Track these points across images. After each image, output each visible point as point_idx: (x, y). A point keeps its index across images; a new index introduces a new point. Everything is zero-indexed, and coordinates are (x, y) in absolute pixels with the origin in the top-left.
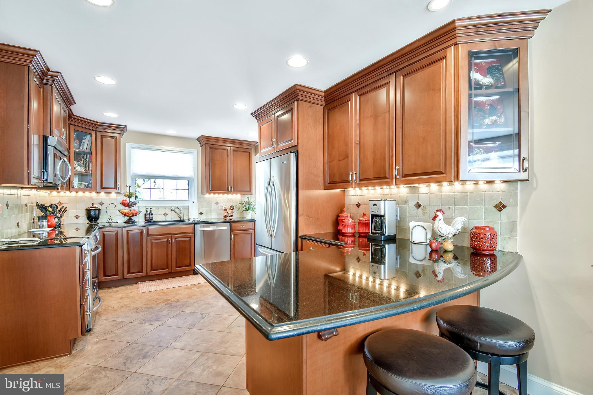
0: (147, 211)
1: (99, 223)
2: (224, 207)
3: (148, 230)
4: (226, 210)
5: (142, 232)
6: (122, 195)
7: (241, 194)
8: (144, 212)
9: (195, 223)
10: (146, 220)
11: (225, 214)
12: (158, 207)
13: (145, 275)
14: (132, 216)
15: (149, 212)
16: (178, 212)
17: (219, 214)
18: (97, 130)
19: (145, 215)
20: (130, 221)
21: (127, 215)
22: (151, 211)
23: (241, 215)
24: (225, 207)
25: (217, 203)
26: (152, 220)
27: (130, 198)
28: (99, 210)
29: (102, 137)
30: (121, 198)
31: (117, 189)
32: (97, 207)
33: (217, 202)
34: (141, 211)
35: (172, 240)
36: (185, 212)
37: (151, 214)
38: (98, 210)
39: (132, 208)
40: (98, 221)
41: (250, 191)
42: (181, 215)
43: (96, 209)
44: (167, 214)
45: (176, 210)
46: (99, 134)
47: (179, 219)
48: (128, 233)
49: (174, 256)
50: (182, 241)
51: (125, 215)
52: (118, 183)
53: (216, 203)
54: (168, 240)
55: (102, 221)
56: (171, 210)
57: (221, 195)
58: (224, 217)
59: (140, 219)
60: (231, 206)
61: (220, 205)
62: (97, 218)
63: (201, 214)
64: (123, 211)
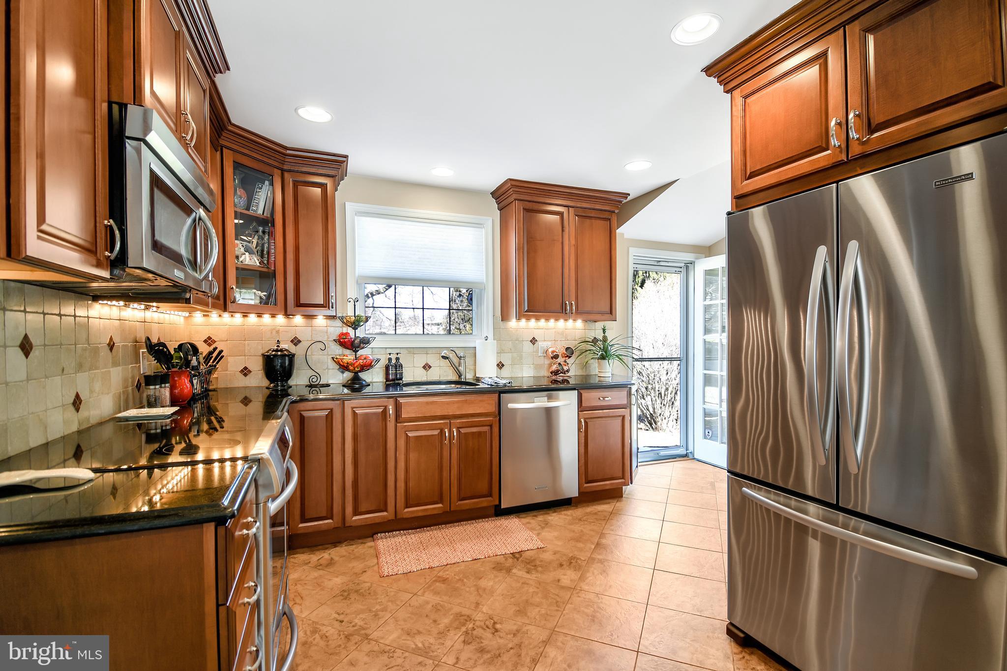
0: (390, 360)
1: (291, 387)
2: (550, 350)
3: (398, 408)
4: (556, 357)
5: (385, 412)
6: (338, 323)
7: (585, 321)
8: (384, 362)
9: (500, 392)
10: (387, 379)
11: (554, 368)
12: (412, 350)
13: (392, 517)
14: (360, 371)
15: (394, 361)
16: (455, 360)
17: (537, 367)
18: (285, 167)
19: (387, 368)
20: (356, 384)
21: (351, 368)
22: (397, 359)
23: (584, 370)
24: (554, 349)
25: (533, 341)
26: (401, 379)
27: (355, 329)
28: (292, 357)
29: (296, 184)
30: (337, 329)
31: (329, 308)
32: (286, 350)
33: (534, 338)
34: (378, 360)
35: (450, 431)
36: (469, 361)
37: (398, 366)
38: (288, 356)
39: (361, 352)
40: (291, 382)
41: (611, 313)
42: (461, 369)
43: (286, 355)
44: (430, 367)
45: (452, 356)
46: (289, 179)
47: (454, 378)
48: (354, 413)
49: (455, 471)
50: (473, 433)
51: (344, 368)
52: (332, 294)
53: (531, 341)
54: (442, 432)
55: (299, 380)
56: (443, 357)
57: (542, 323)
58: (551, 373)
59: (375, 378)
60: (567, 349)
61: (542, 345)
62: (287, 373)
63: (500, 366)
64: (342, 360)
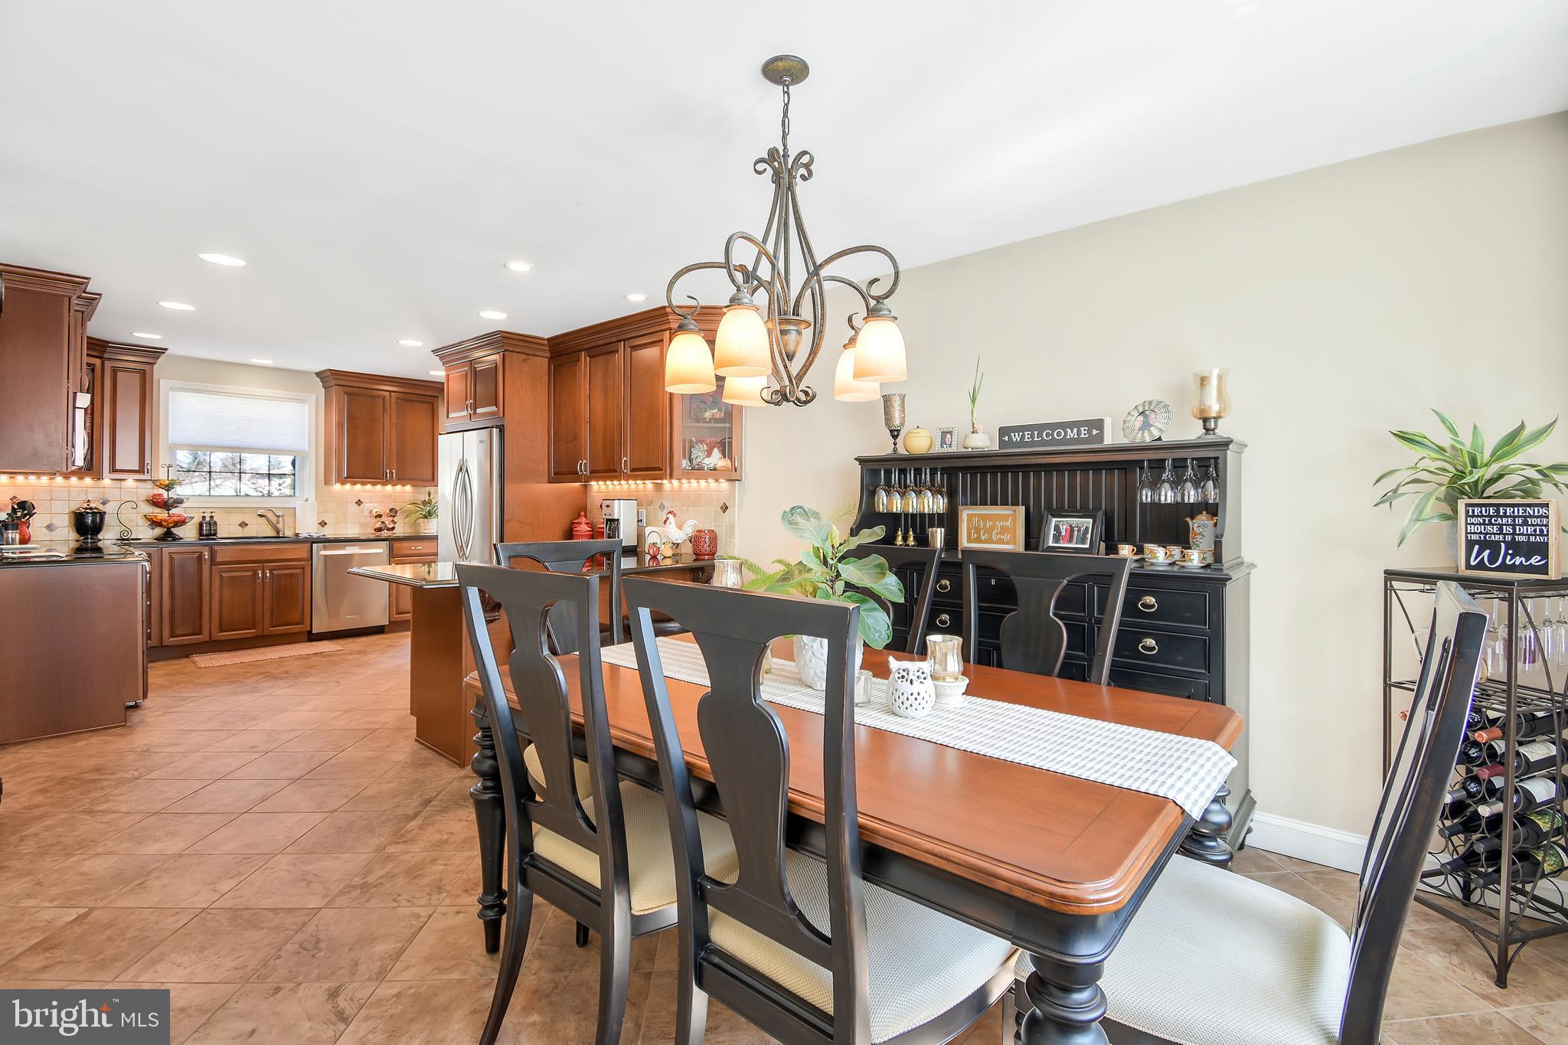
0: (204, 517)
1: (100, 540)
2: (374, 511)
3: (213, 554)
4: (380, 516)
5: (200, 557)
6: (149, 485)
7: (412, 486)
8: (198, 519)
9: (312, 541)
10: (201, 534)
11: (378, 525)
12: (227, 510)
13: (207, 639)
14: (173, 527)
15: (208, 519)
16: (274, 519)
17: (362, 525)
18: (106, 355)
19: (201, 525)
20: (168, 536)
21: (164, 524)
22: (212, 517)
23: (413, 528)
24: (378, 510)
25: (359, 503)
26: (215, 535)
27: (168, 490)
28: (102, 514)
29: (115, 371)
30: (149, 490)
31: (144, 474)
32: (96, 508)
33: (359, 500)
34: (192, 518)
35: (264, 573)
36: (288, 520)
37: (213, 524)
38: (100, 513)
39: (173, 511)
40: (100, 536)
41: (433, 480)
42: (280, 526)
43: (96, 513)
44: (247, 525)
45: (270, 515)
46: (108, 365)
47: (274, 534)
48: (172, 559)
49: (267, 604)
50: (286, 575)
51: (154, 523)
52: (147, 460)
53: (356, 503)
54: (255, 573)
55: (108, 538)
56: (259, 515)
57: (369, 487)
58: (375, 530)
59: (188, 533)
60: (391, 510)
61: (367, 506)
62: (97, 528)
63: (323, 524)
64: (155, 517)
